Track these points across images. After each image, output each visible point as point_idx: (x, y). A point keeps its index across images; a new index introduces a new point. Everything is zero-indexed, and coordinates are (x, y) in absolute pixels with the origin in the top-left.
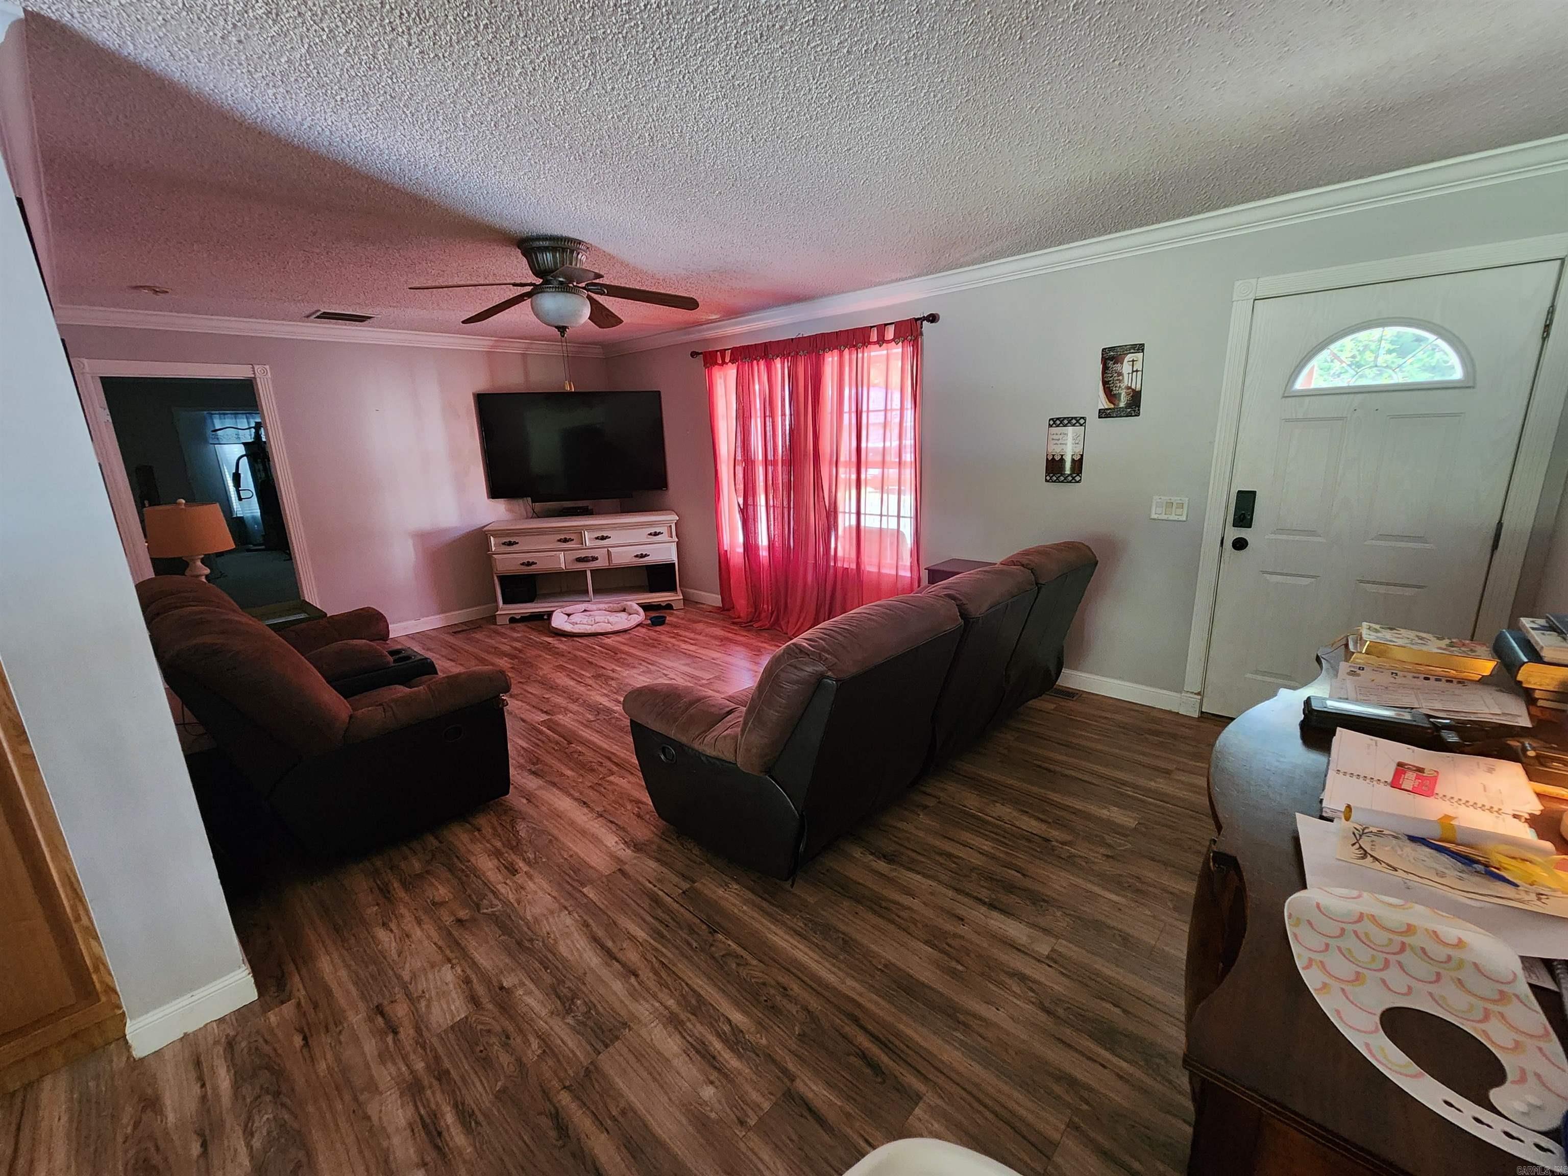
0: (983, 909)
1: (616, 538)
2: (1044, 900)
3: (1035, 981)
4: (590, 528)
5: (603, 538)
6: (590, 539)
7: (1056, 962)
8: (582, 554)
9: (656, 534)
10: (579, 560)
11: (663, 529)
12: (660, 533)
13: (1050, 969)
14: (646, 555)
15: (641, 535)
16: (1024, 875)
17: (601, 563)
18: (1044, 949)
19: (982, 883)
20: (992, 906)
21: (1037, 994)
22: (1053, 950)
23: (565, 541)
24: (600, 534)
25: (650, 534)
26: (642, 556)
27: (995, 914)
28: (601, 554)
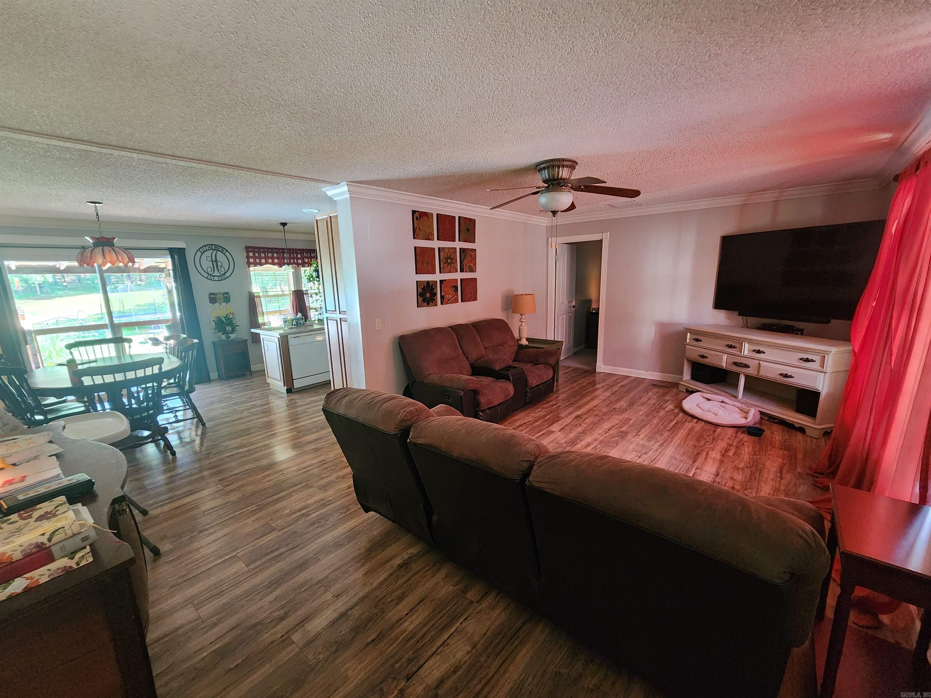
0: (343, 609)
1: (770, 354)
2: (336, 651)
3: (277, 624)
4: (751, 342)
5: (759, 352)
6: (749, 350)
7: (283, 641)
8: (739, 360)
9: (807, 360)
10: (735, 364)
11: (817, 358)
12: (812, 361)
13: (280, 635)
14: (791, 377)
15: (794, 358)
16: (368, 644)
17: (751, 371)
18: (296, 637)
19: (367, 614)
20: (343, 615)
21: (268, 623)
22: (294, 642)
23: (730, 347)
24: (757, 348)
25: (801, 359)
26: (786, 376)
27: (335, 615)
28: (753, 364)
